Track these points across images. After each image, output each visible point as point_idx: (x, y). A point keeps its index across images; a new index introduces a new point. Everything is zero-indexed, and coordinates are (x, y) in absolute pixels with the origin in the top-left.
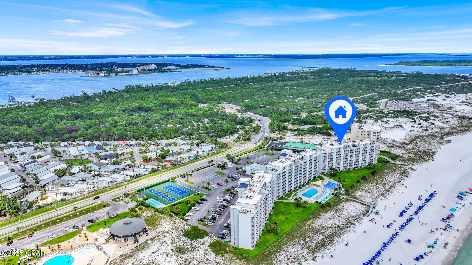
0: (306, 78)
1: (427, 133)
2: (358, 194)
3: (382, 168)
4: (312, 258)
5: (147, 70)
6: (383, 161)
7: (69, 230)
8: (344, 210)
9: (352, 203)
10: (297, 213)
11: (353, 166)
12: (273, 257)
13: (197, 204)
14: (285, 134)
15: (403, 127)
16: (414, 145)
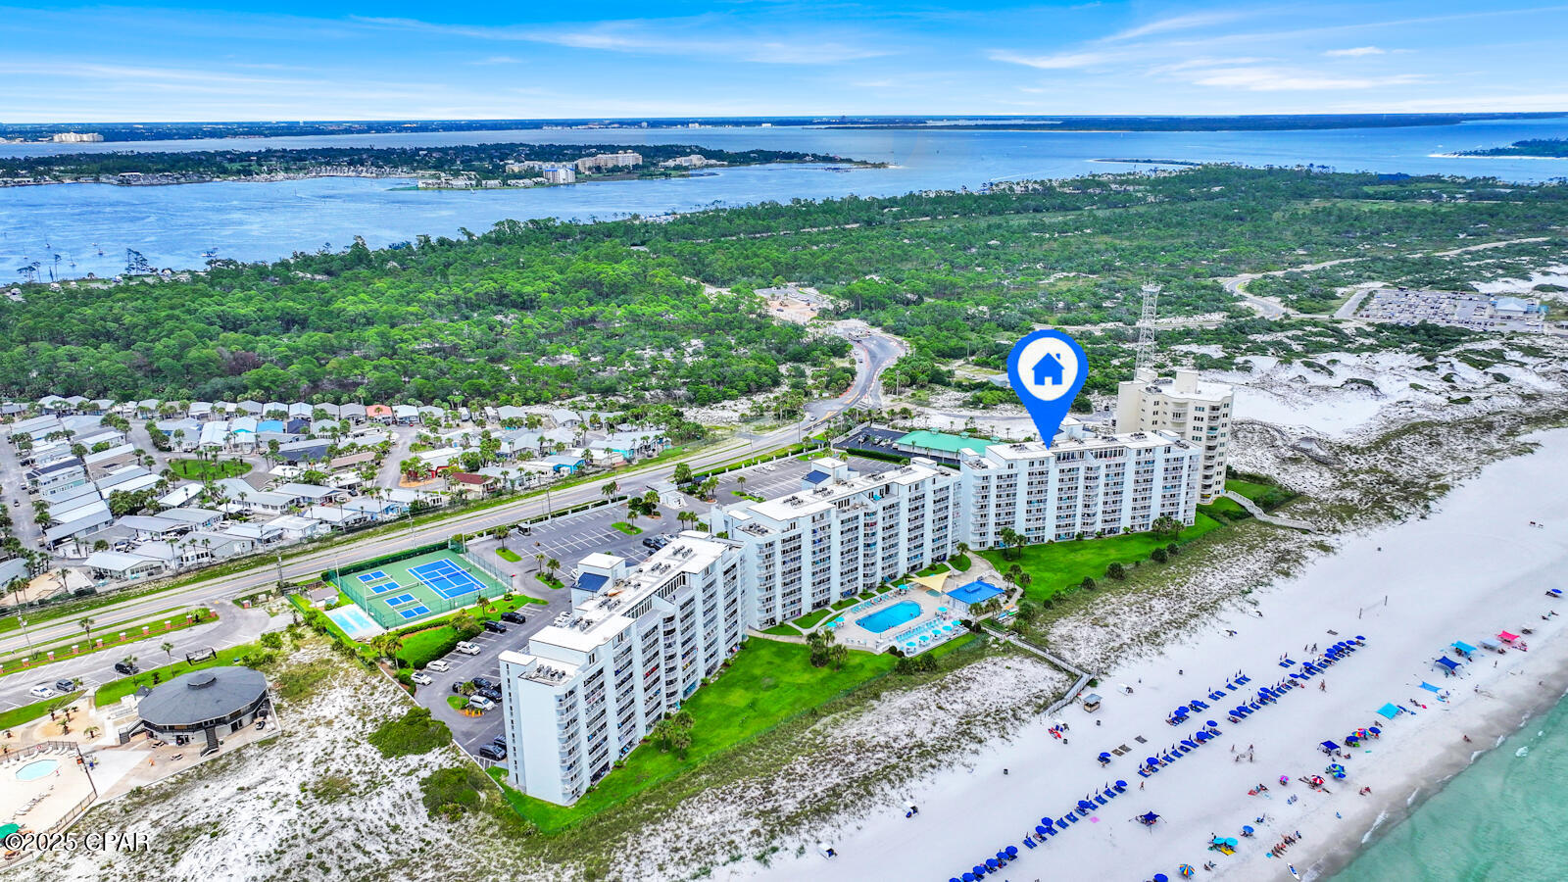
0: (1128, 200)
1: (1461, 412)
2: (1061, 628)
3: (1210, 537)
4: (758, 855)
5: (608, 171)
6: (1226, 514)
7: (40, 694)
8: (974, 686)
9: (1015, 662)
10: (799, 687)
11: (1098, 527)
12: (625, 840)
13: (487, 631)
14: (932, 399)
15: (1376, 389)
16: (1386, 455)
